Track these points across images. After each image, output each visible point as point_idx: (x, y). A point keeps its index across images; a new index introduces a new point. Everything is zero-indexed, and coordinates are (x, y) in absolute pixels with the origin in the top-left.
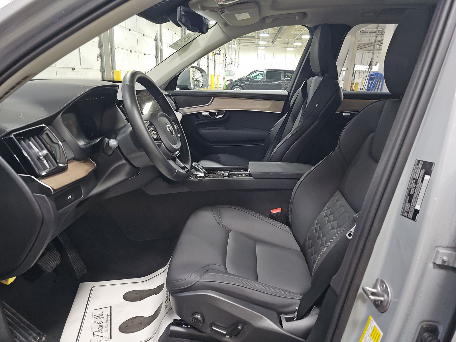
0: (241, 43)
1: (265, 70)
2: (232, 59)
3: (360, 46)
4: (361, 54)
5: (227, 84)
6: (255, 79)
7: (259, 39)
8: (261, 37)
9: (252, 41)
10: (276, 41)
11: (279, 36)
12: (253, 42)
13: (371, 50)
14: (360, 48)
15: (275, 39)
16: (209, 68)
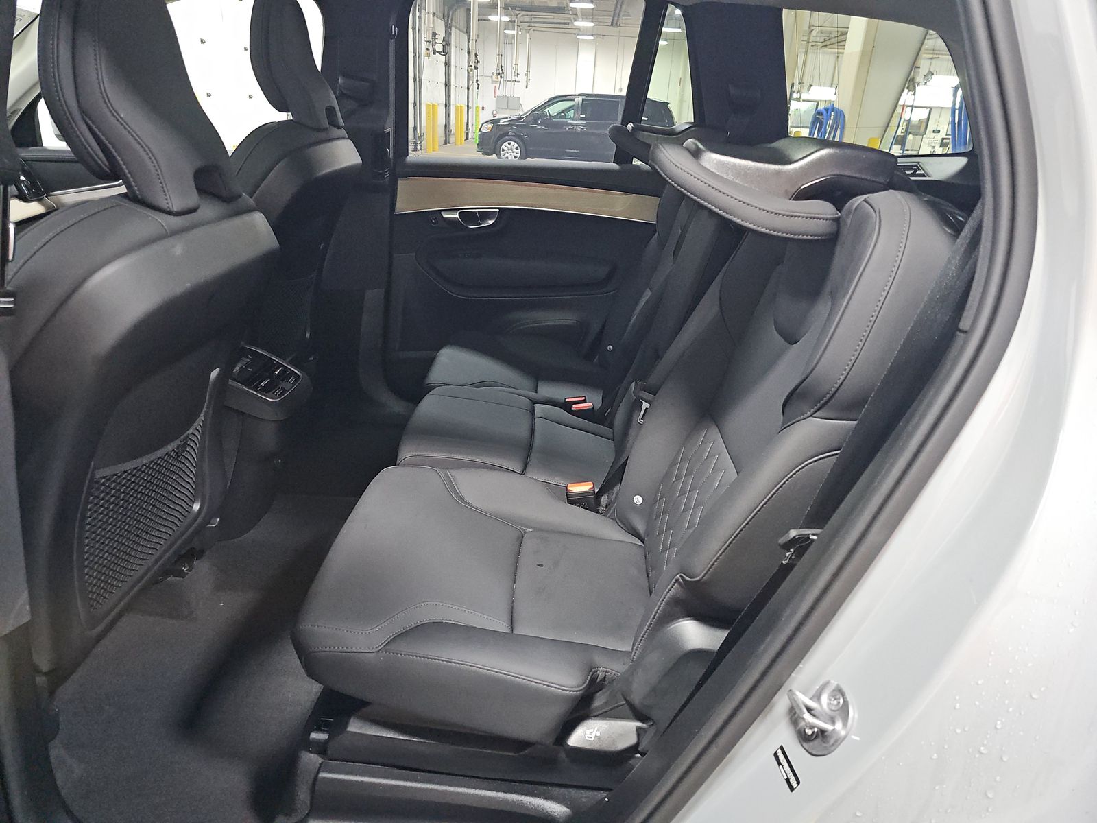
0: (533, 25)
1: (580, 95)
2: (502, 67)
3: (828, 38)
4: (833, 58)
5: (484, 130)
6: (561, 117)
7: (575, 16)
8: (579, 10)
9: (563, 21)
10: (621, 21)
11: (624, 7)
12: (565, 23)
13: (937, 52)
14: (828, 43)
15: (617, 15)
16: (452, 88)
